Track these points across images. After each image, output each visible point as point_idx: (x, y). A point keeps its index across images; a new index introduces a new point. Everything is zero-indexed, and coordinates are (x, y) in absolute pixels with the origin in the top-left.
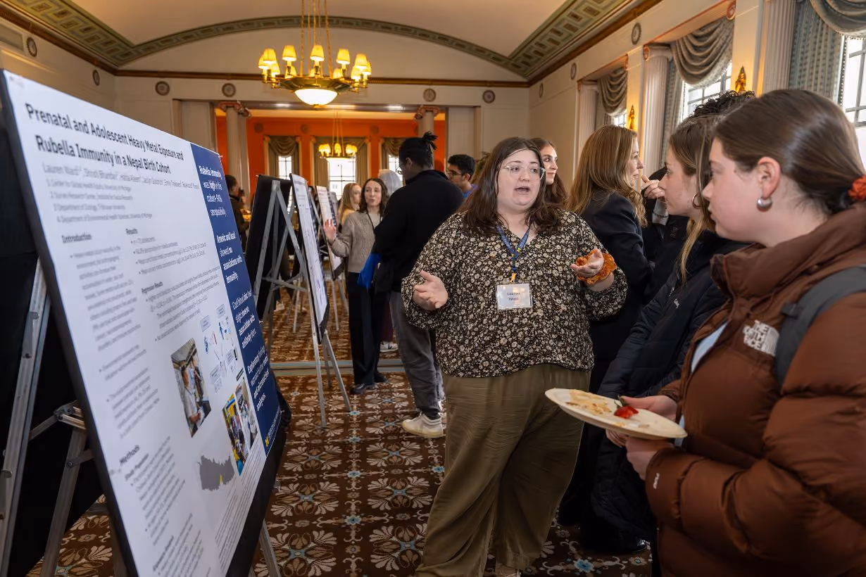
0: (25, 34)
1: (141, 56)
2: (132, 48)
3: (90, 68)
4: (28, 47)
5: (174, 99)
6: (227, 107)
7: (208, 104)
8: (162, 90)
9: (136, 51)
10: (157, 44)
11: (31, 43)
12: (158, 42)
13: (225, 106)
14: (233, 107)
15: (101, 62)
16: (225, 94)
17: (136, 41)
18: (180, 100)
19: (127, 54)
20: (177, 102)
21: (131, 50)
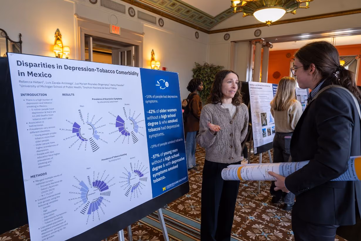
0: (158, 17)
1: (218, 22)
2: (213, 19)
3: (194, 31)
4: (159, 23)
5: (231, 42)
6: (256, 42)
7: (249, 42)
8: (226, 38)
9: (215, 20)
10: (225, 15)
11: (161, 21)
12: (225, 13)
13: (255, 42)
14: (259, 42)
15: (200, 28)
16: (256, 36)
17: (214, 15)
18: (235, 42)
19: (212, 23)
20: (233, 43)
21: (213, 20)
